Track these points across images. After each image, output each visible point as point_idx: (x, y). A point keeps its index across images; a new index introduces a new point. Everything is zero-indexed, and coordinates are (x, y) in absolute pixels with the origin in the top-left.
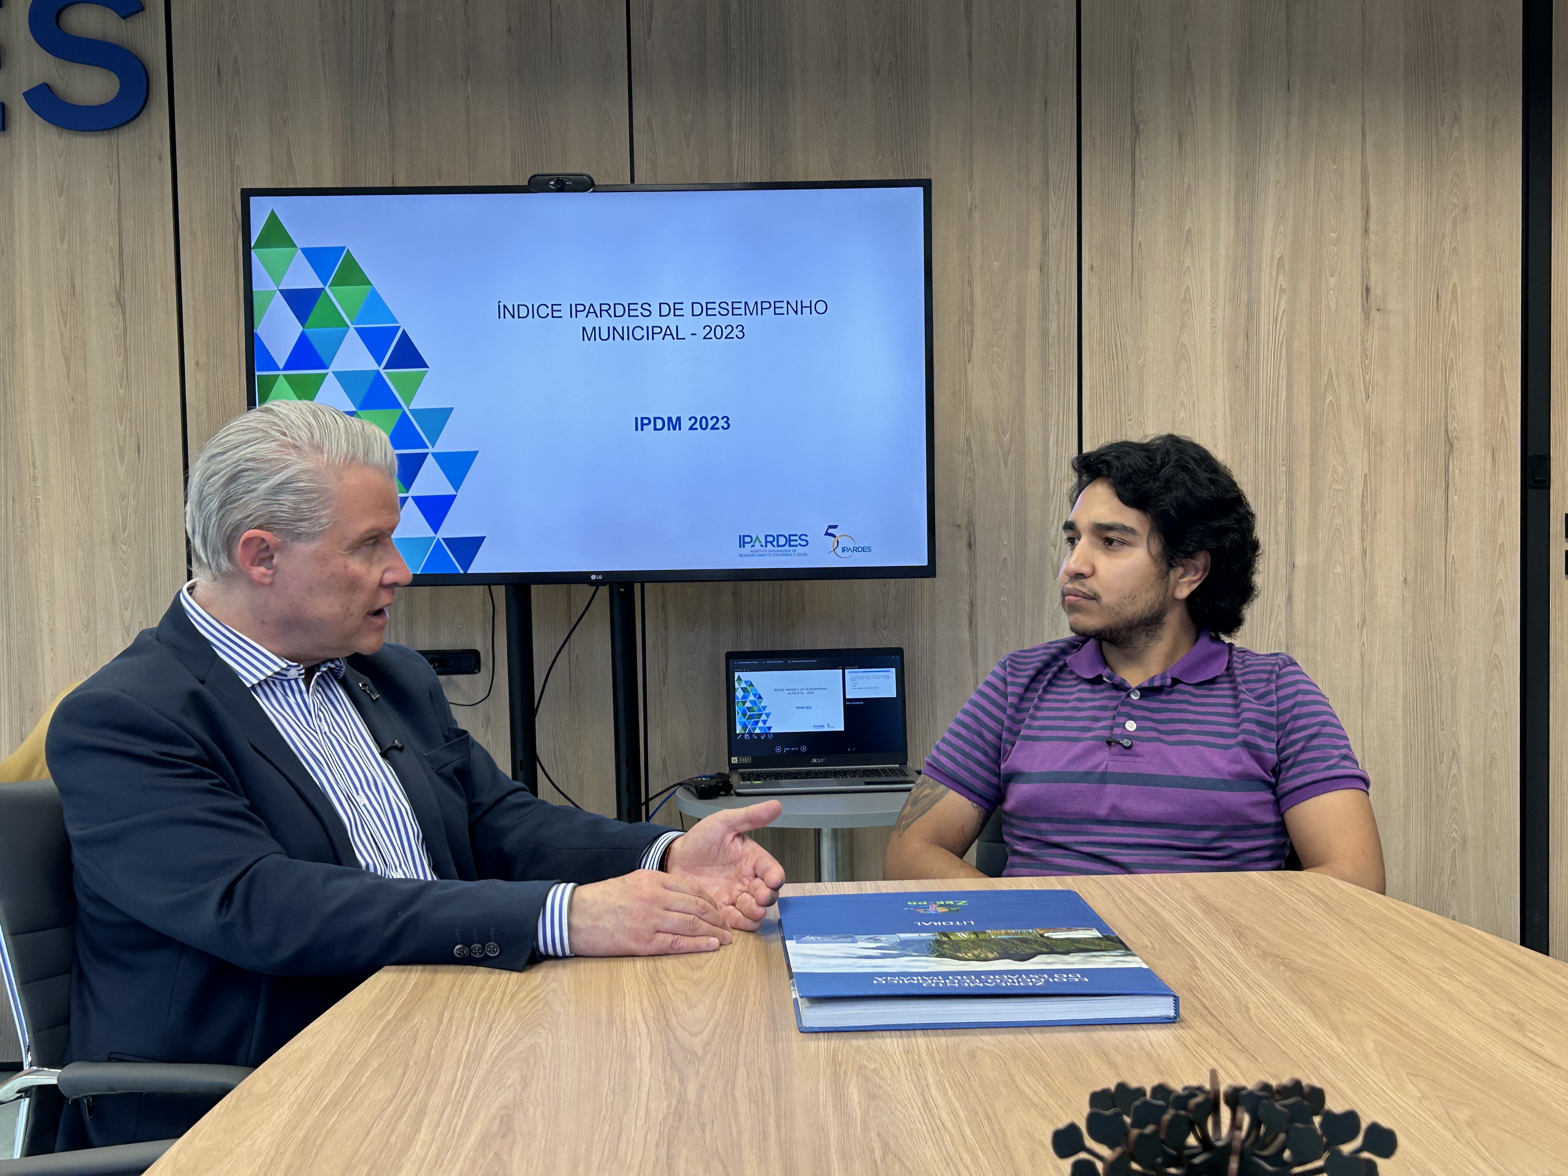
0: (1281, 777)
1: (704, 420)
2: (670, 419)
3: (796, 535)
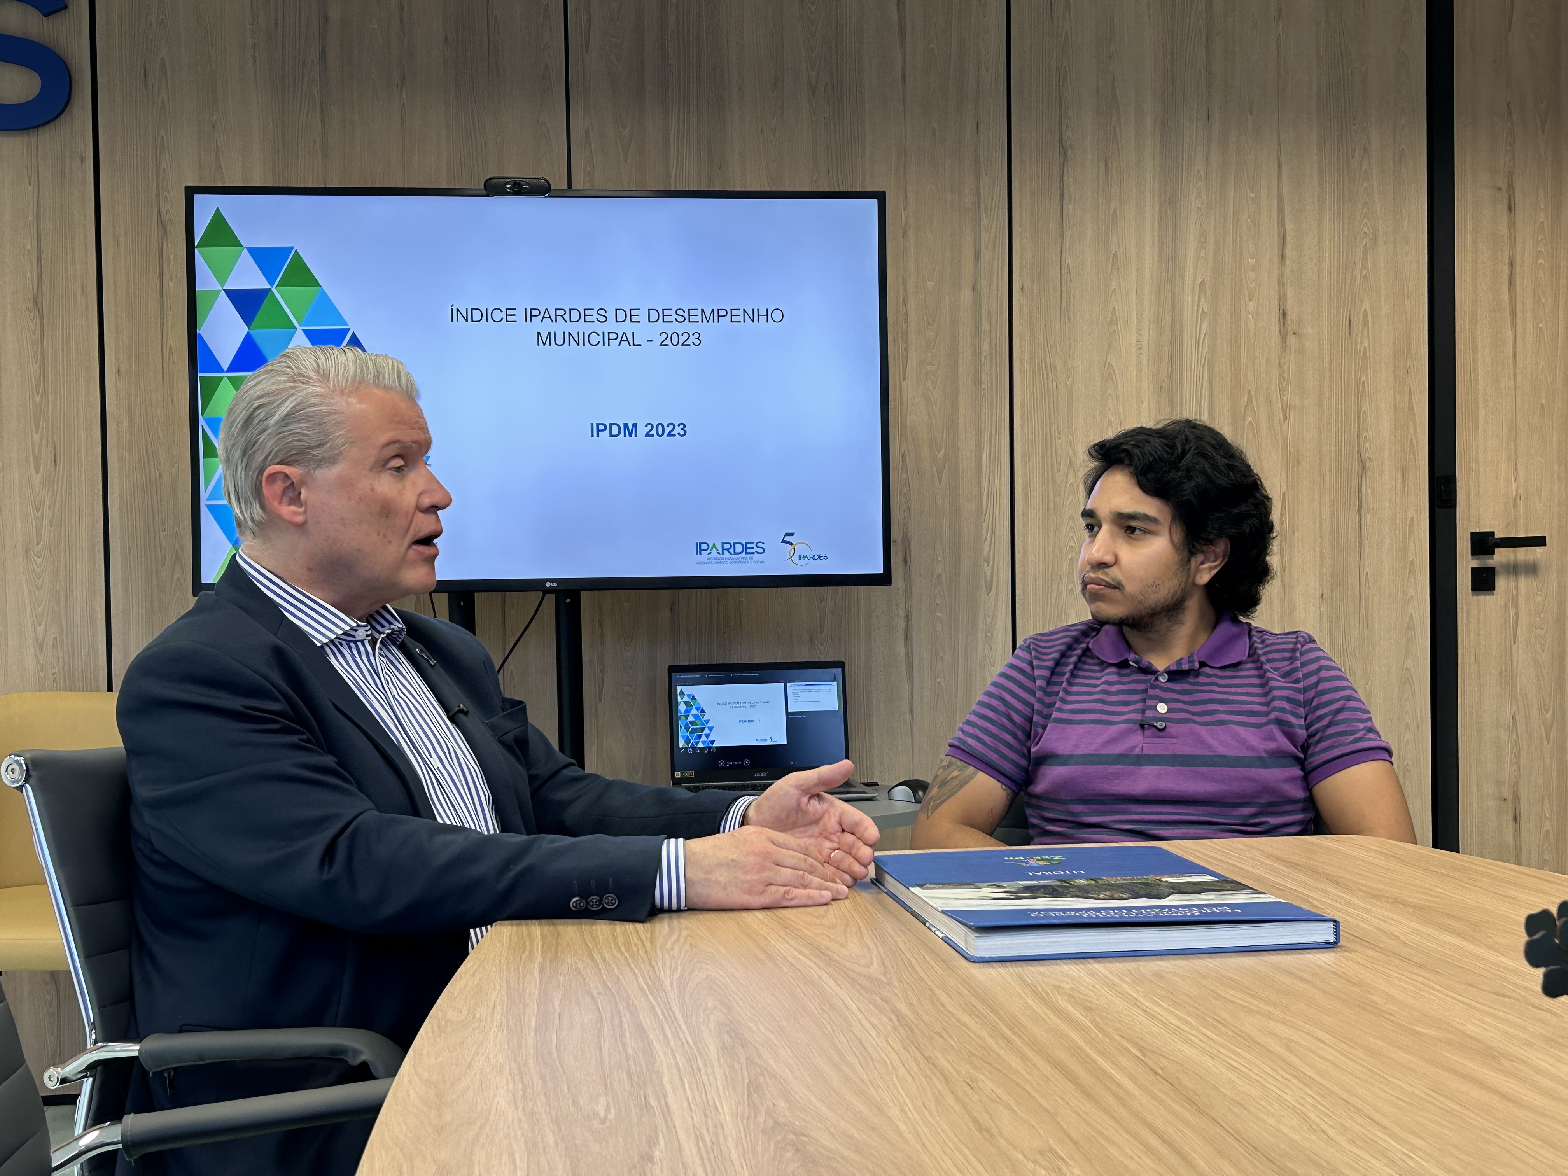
0: (1310, 752)
1: (660, 427)
2: (626, 425)
3: (753, 543)
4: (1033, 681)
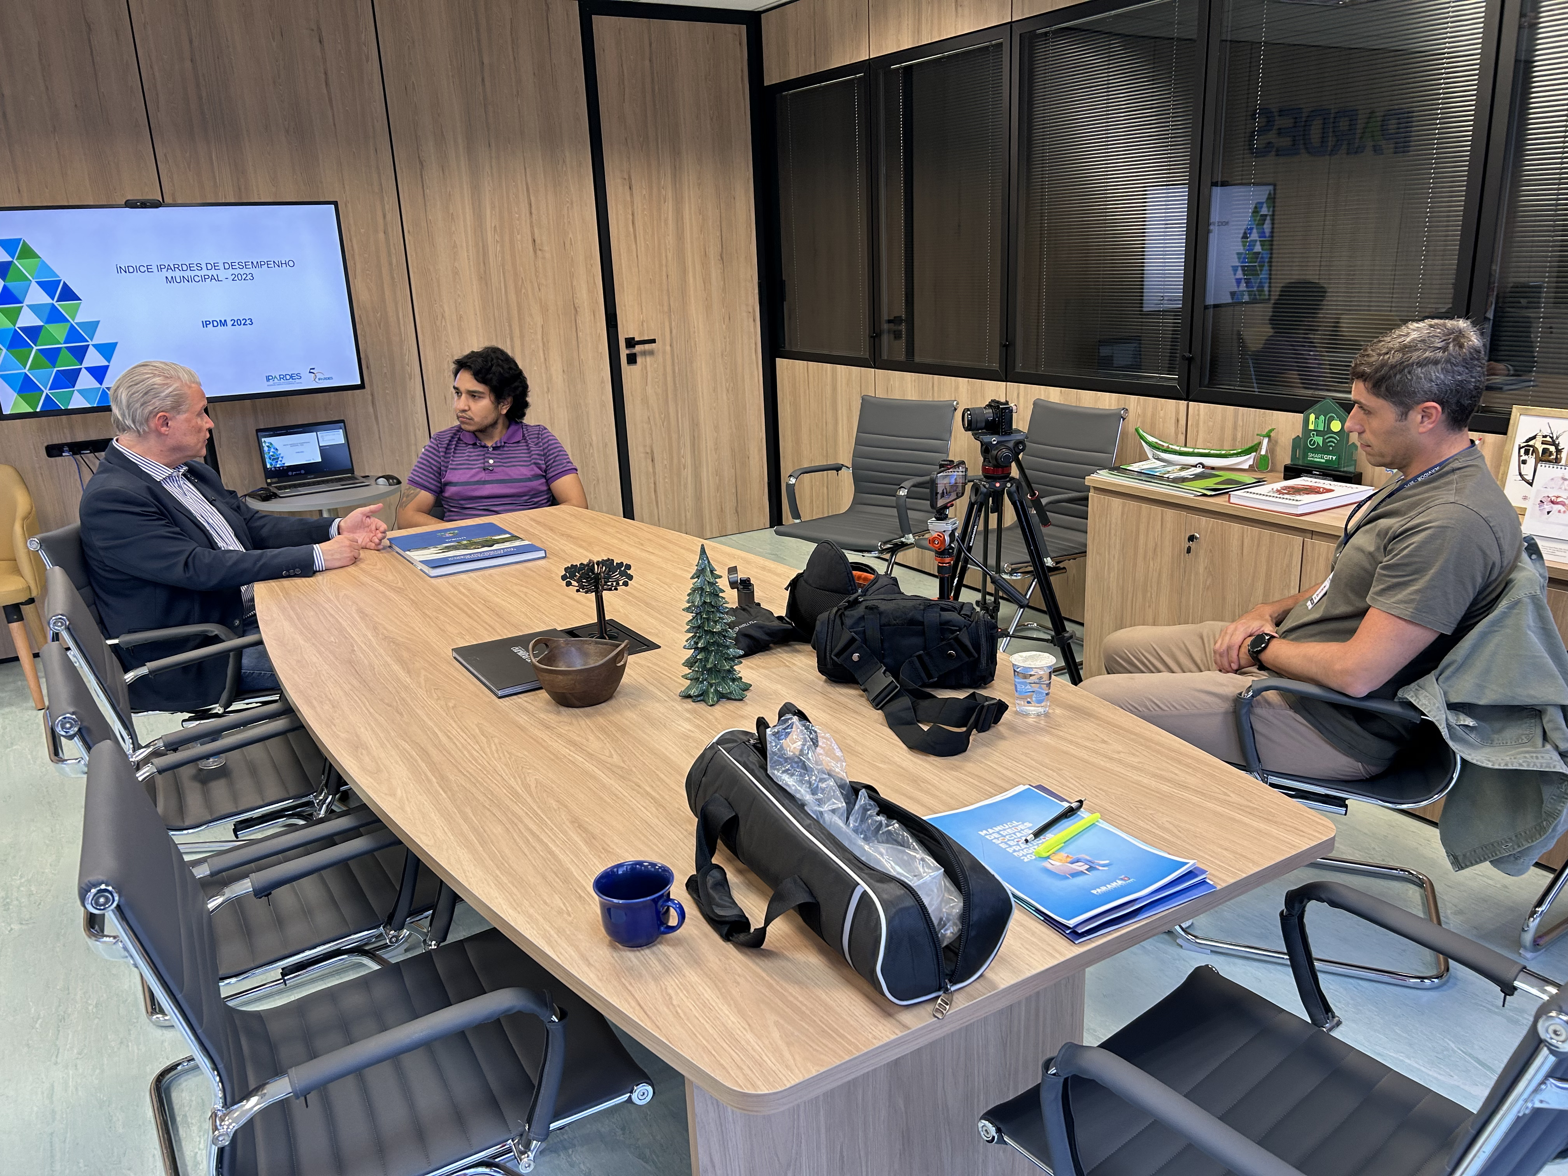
0: (547, 472)
1: (239, 321)
2: (220, 321)
3: (295, 374)
4: (439, 452)
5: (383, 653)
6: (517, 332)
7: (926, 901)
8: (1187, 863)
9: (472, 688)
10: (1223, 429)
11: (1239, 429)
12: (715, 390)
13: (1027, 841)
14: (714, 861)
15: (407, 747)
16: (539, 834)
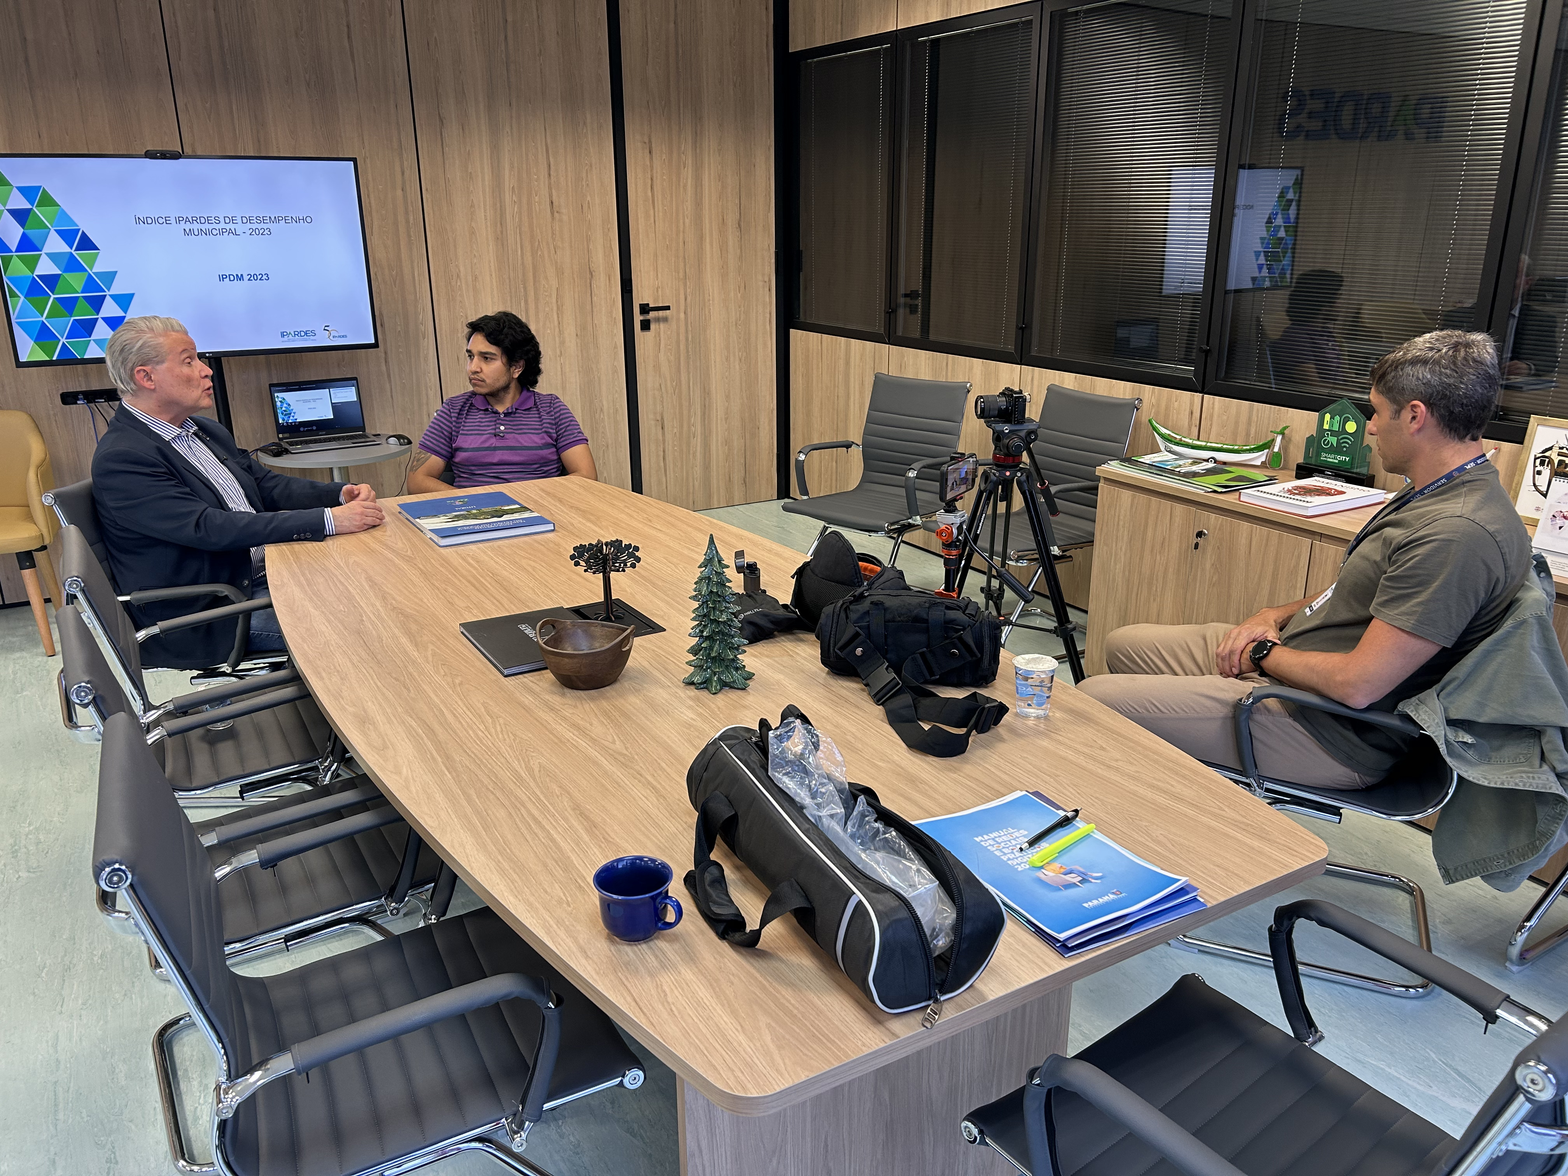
0: (558, 442)
1: (255, 276)
2: (237, 275)
3: (310, 331)
4: (451, 417)
5: (392, 625)
6: (531, 293)
7: (919, 912)
8: (1179, 880)
9: (478, 664)
10: (1237, 423)
11: (1253, 425)
12: (727, 359)
13: (1021, 849)
14: (713, 856)
15: (413, 724)
16: (541, 820)
